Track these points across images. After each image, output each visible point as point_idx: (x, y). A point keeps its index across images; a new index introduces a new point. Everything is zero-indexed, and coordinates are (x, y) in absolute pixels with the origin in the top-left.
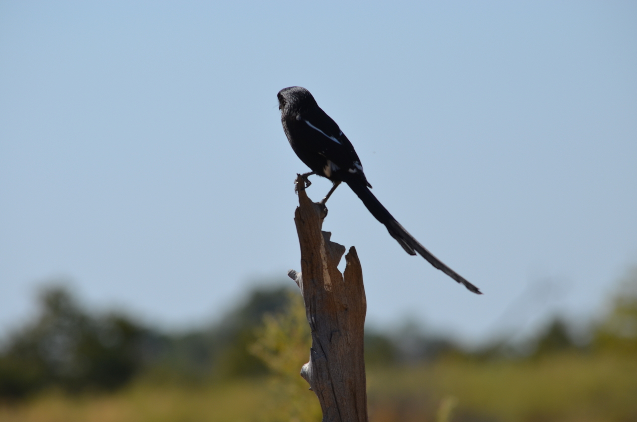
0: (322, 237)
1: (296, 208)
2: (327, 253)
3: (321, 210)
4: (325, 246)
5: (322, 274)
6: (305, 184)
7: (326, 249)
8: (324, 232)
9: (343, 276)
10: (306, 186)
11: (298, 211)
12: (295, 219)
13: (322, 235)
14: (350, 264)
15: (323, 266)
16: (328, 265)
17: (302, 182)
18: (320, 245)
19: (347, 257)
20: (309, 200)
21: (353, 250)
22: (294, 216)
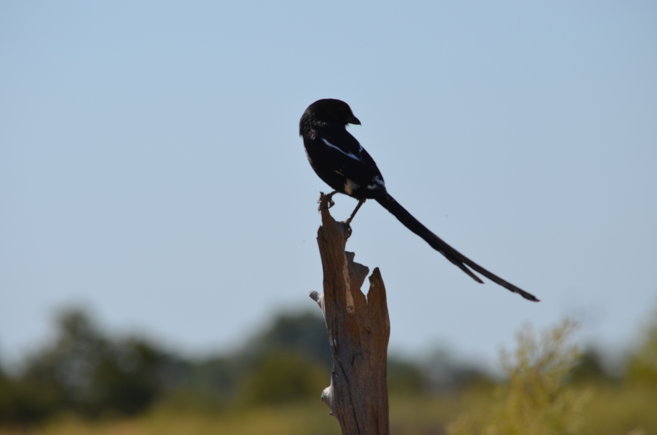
0: (345, 258)
1: (318, 227)
2: (350, 274)
3: (345, 229)
4: (348, 267)
5: (344, 295)
6: (329, 204)
7: (349, 270)
8: (347, 253)
9: (366, 298)
10: (329, 206)
11: (321, 230)
12: (318, 238)
13: (345, 255)
14: (373, 286)
15: (345, 288)
16: (351, 286)
17: (326, 202)
18: (343, 265)
19: (371, 278)
20: (333, 219)
21: (377, 271)
22: (316, 236)
